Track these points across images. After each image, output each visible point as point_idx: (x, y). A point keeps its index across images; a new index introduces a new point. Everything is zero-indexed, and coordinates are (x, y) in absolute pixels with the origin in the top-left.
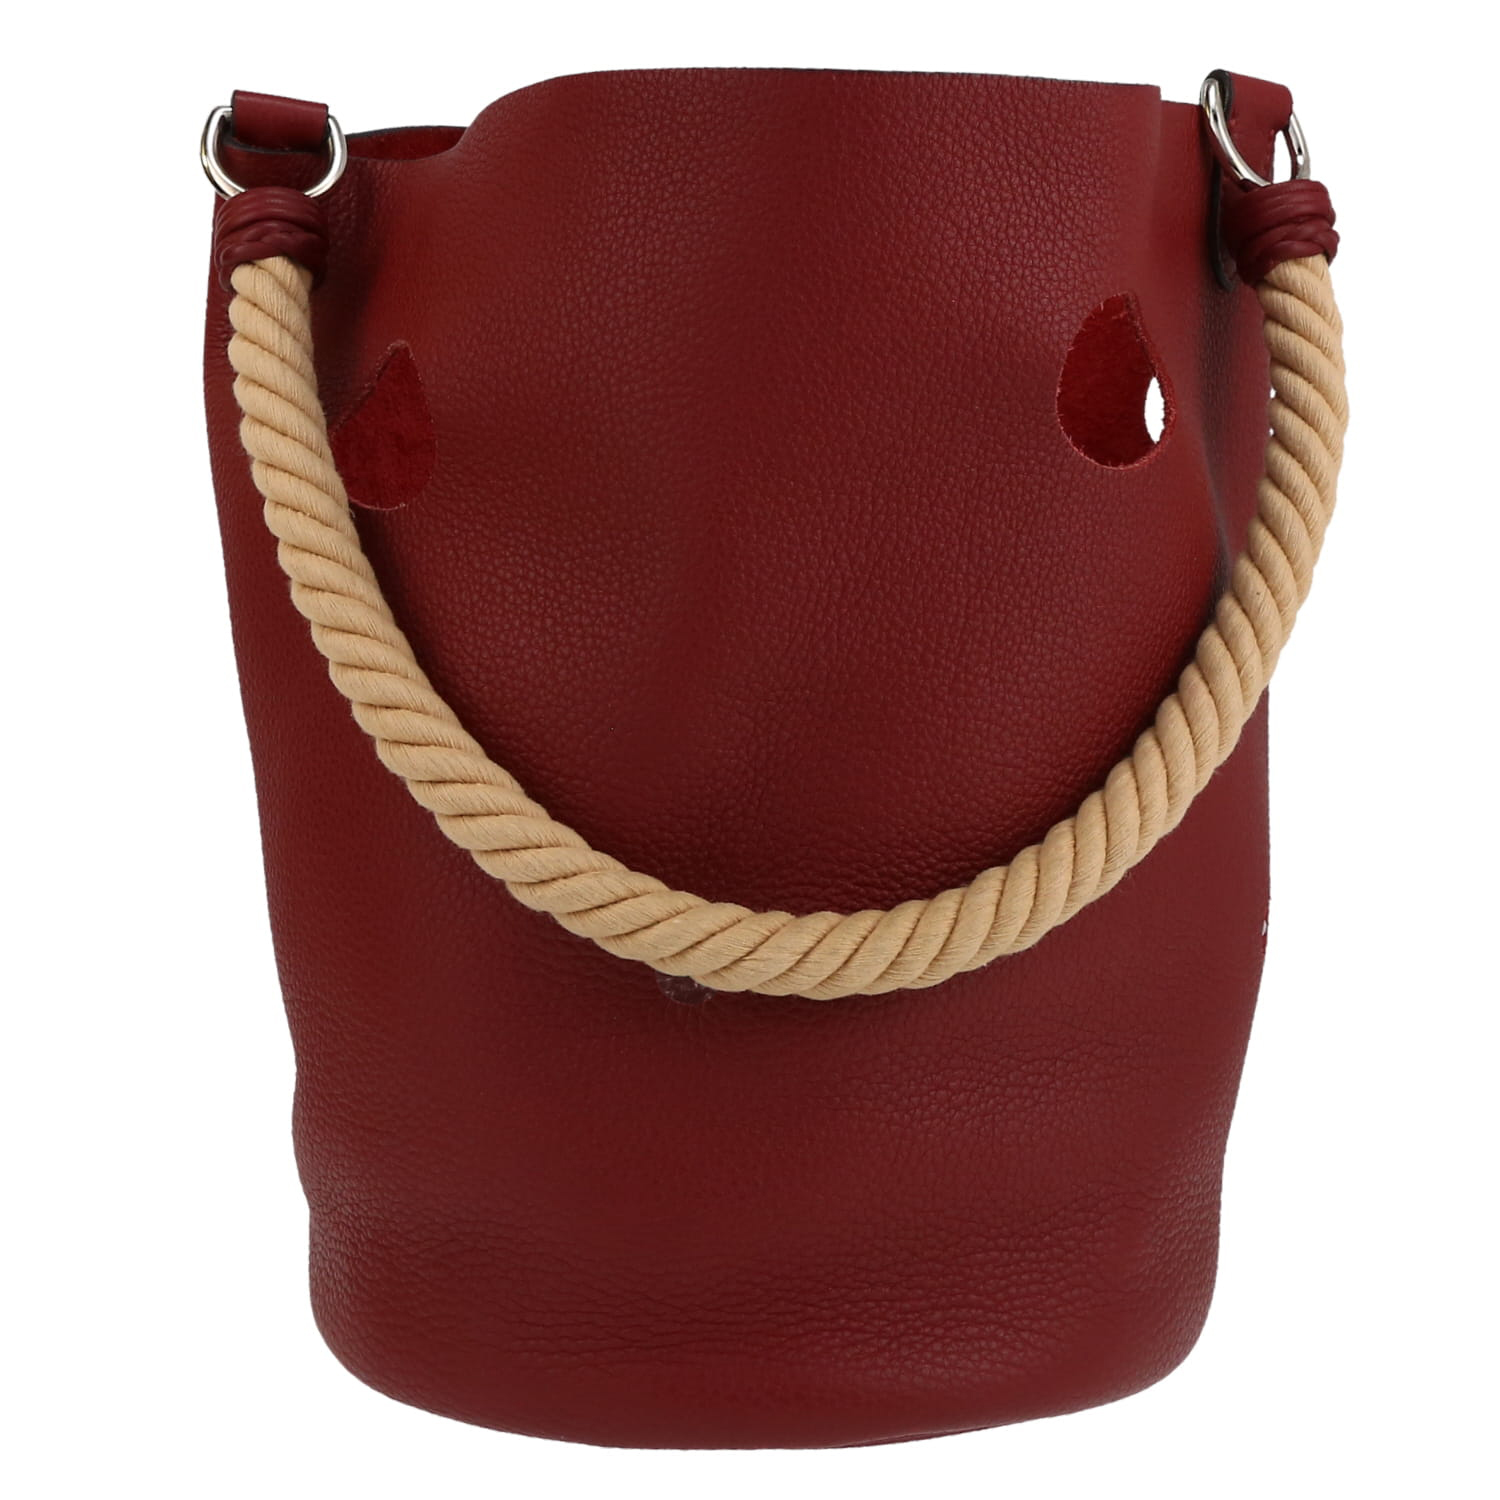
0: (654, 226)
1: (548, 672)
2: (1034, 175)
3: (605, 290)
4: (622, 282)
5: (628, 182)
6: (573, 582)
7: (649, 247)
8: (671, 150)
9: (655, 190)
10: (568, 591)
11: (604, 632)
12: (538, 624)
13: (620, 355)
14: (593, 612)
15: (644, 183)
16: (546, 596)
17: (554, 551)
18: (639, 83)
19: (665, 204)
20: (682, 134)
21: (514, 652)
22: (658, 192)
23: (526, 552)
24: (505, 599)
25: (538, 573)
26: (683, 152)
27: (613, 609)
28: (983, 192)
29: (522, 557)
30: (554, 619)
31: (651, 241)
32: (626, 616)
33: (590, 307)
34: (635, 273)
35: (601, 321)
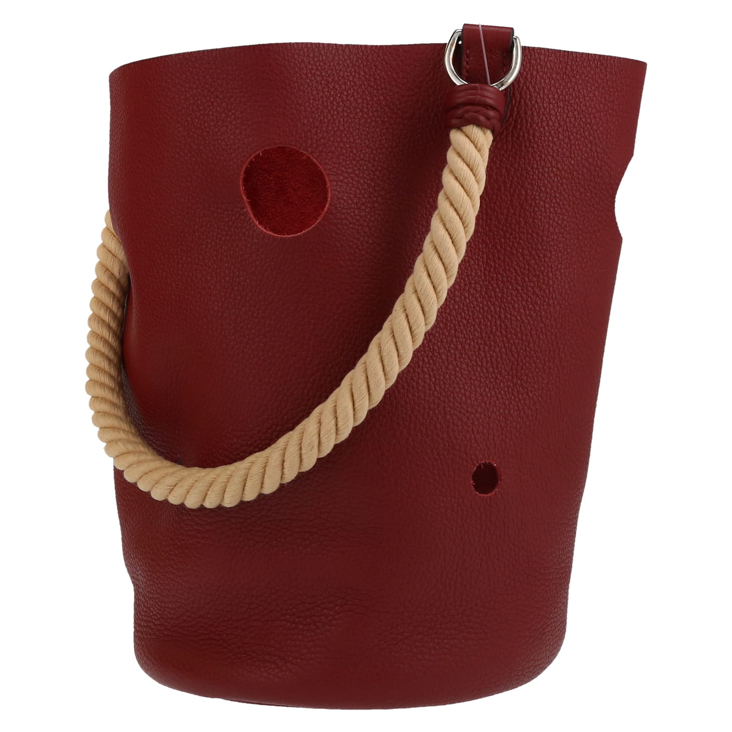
2: (212, 96)
28: (190, 108)
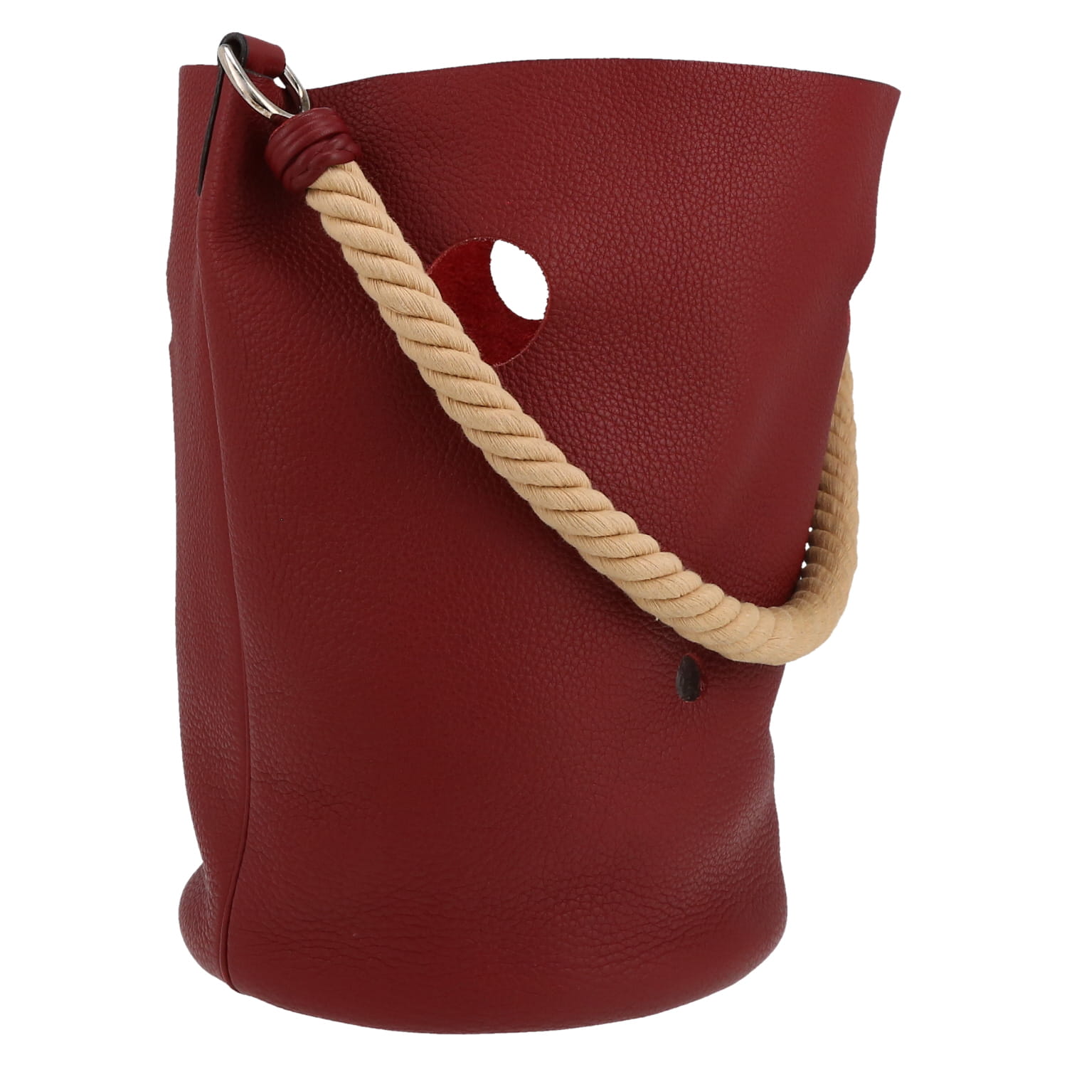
0: (738, 172)
1: (645, 481)
3: (702, 213)
4: (715, 208)
5: (718, 140)
6: (659, 417)
7: (734, 185)
8: (750, 120)
9: (738, 147)
10: (656, 423)
11: (683, 450)
12: (635, 447)
13: (712, 258)
14: (675, 436)
15: (730, 142)
16: (639, 428)
17: (643, 395)
18: (729, 73)
19: (745, 157)
20: (759, 111)
21: (620, 468)
22: (740, 149)
23: (620, 397)
24: (607, 430)
25: (630, 411)
26: (758, 123)
27: (689, 434)
29: (617, 400)
30: (647, 444)
31: (735, 182)
32: (698, 438)
33: (691, 224)
34: (724, 202)
35: (700, 235)
